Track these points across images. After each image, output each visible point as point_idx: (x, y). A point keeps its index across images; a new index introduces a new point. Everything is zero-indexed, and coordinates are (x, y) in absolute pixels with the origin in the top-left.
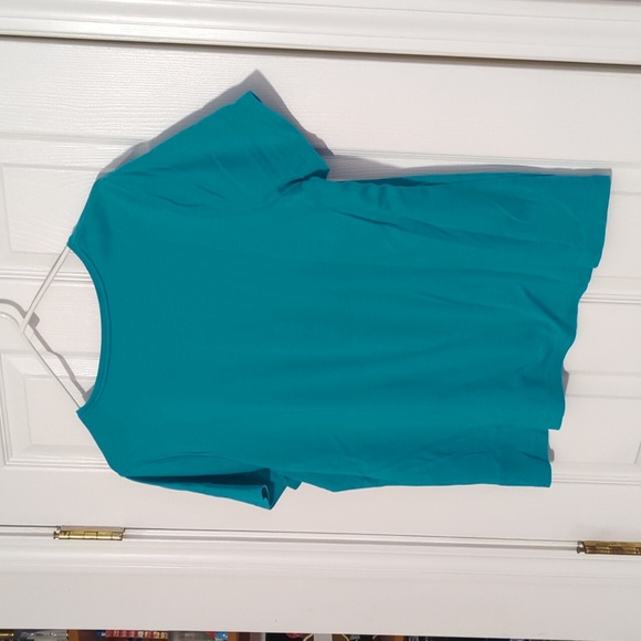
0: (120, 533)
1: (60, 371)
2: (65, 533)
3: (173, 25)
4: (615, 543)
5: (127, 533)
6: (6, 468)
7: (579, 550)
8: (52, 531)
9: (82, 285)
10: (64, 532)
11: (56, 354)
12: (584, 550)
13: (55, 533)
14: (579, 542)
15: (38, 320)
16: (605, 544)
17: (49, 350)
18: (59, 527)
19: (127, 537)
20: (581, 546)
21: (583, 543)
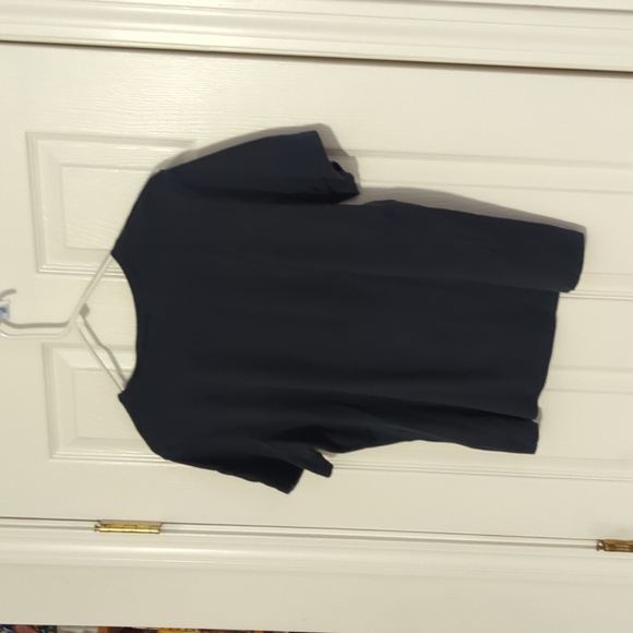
0: (158, 527)
1: (109, 365)
2: (105, 526)
5: (164, 527)
6: (52, 461)
7: (598, 548)
8: (92, 525)
10: (103, 525)
11: (105, 348)
12: (603, 548)
13: (96, 527)
14: (599, 541)
15: (89, 311)
16: (624, 543)
17: (99, 344)
18: (99, 521)
19: (165, 531)
20: (601, 544)
21: (602, 541)
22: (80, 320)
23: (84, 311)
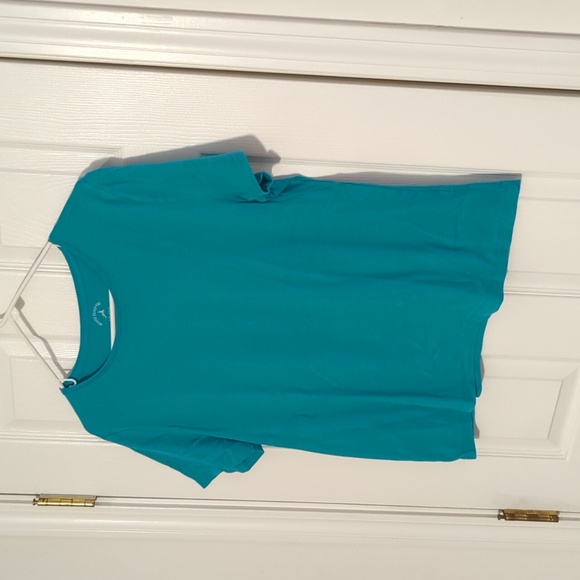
0: (92, 501)
1: (45, 354)
2: (43, 500)
3: (145, 50)
4: (532, 511)
5: (98, 500)
7: (500, 517)
8: (31, 498)
9: (63, 276)
10: (42, 499)
11: (40, 337)
12: (504, 517)
13: (34, 500)
14: (500, 510)
15: (23, 304)
16: (522, 512)
17: (35, 334)
18: (38, 495)
19: (99, 504)
20: (502, 514)
21: (503, 511)
22: (15, 312)
23: (20, 304)
